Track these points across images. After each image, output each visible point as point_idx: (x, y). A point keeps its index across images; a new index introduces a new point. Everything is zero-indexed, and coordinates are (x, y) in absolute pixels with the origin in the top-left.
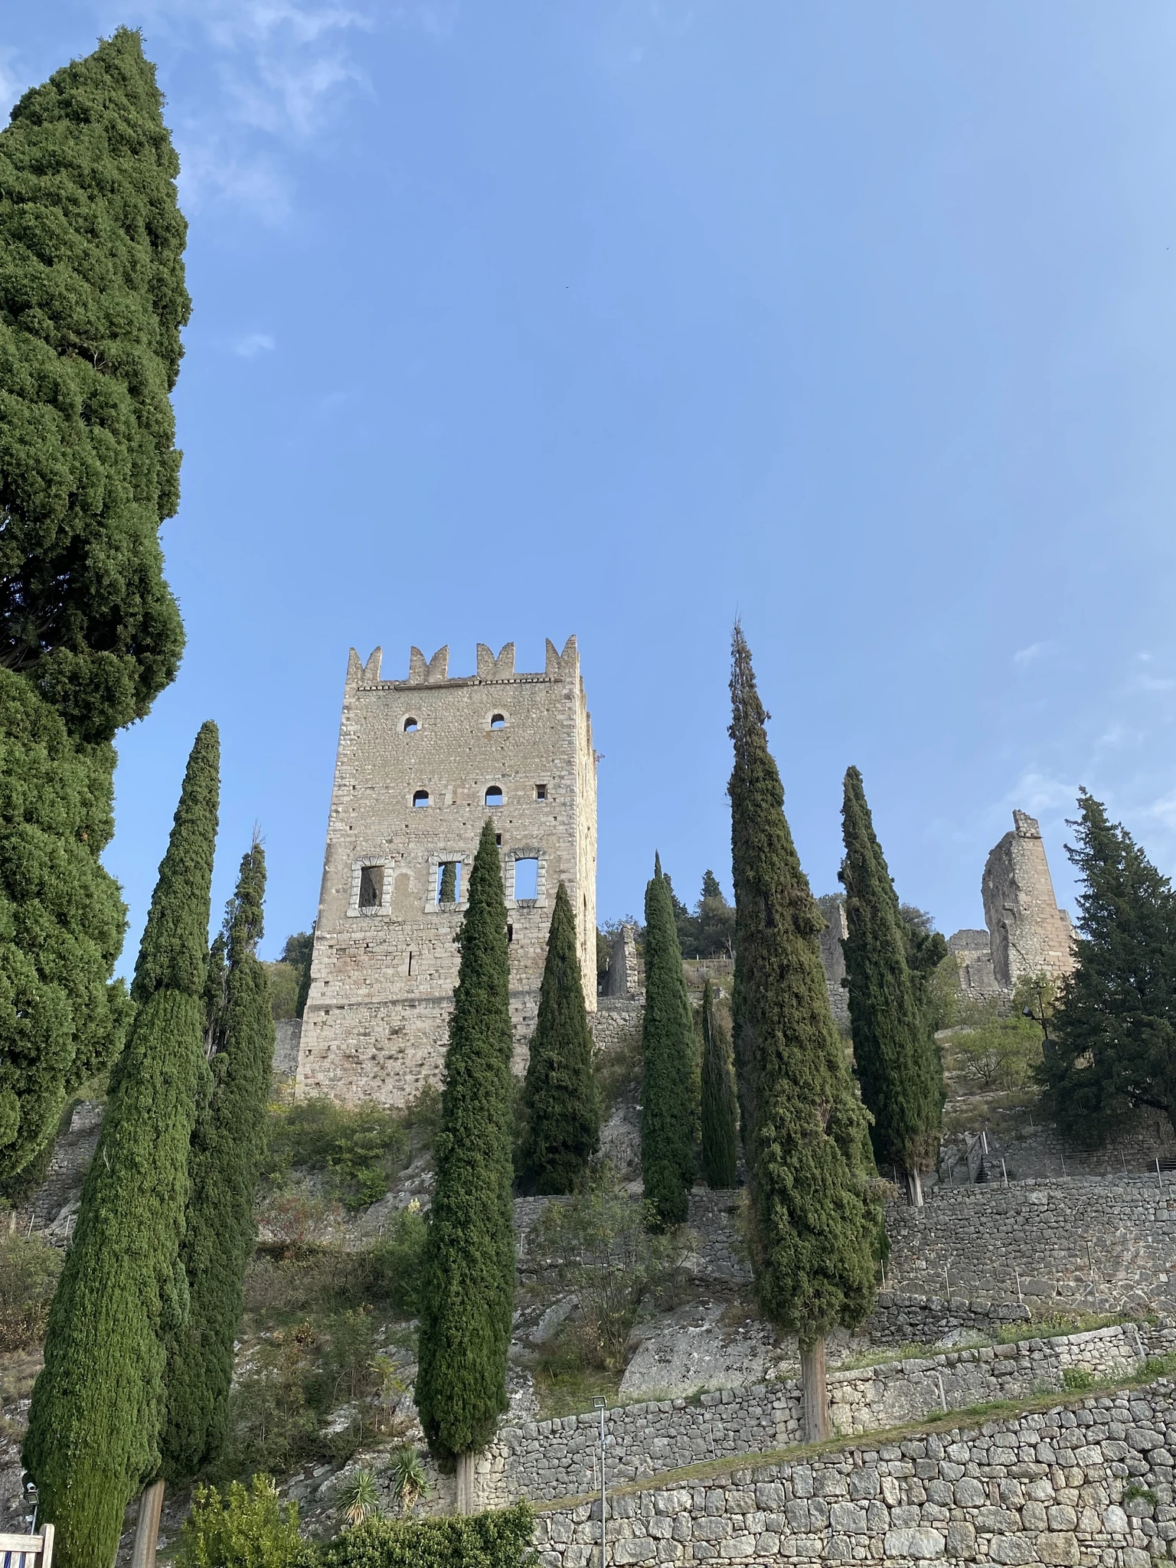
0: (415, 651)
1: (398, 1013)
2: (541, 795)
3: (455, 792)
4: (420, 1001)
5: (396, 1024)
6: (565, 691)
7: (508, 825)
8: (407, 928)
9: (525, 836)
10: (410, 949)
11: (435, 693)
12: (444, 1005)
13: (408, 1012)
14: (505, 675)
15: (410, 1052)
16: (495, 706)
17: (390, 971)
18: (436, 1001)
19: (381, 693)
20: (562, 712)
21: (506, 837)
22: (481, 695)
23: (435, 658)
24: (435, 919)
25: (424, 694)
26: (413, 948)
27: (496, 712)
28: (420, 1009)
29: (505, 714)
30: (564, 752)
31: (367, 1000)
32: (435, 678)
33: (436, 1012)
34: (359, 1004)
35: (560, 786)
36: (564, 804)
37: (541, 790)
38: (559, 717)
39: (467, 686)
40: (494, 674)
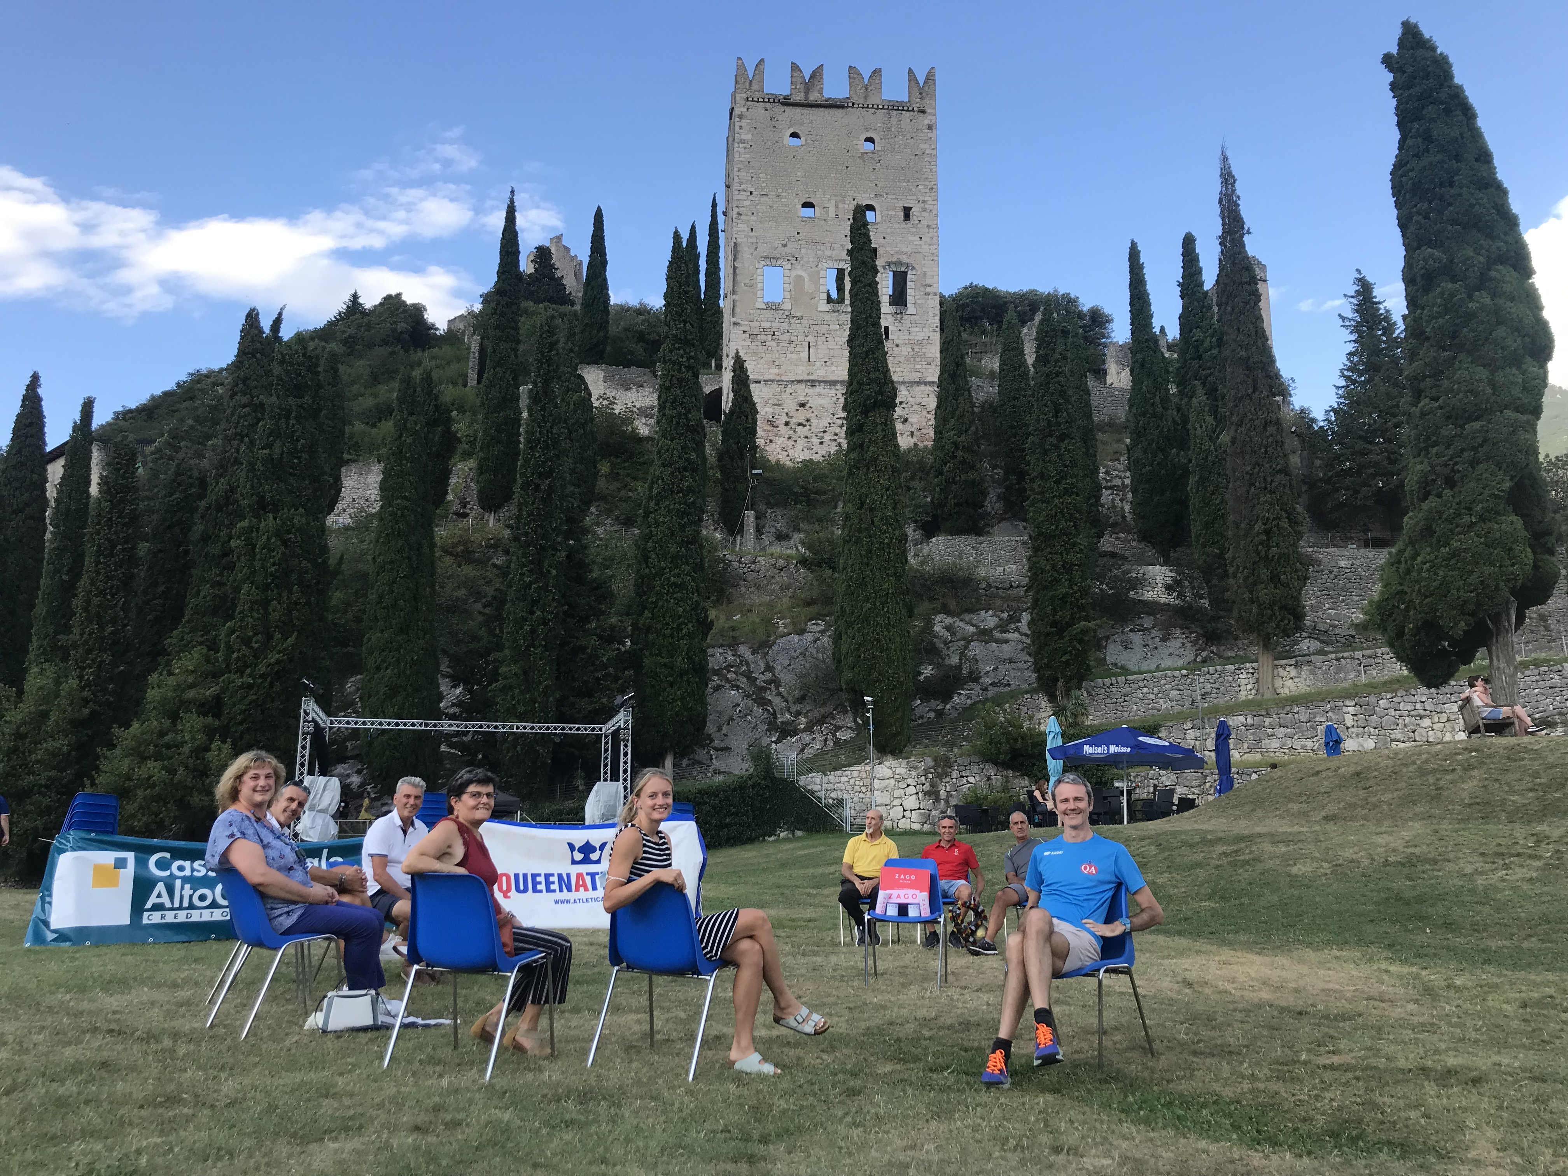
0: (795, 67)
1: (802, 391)
2: (907, 217)
3: (837, 207)
4: (820, 382)
5: (802, 399)
6: (926, 122)
7: (882, 240)
8: (804, 321)
9: (897, 252)
10: (808, 339)
11: (815, 111)
12: (839, 387)
13: (811, 391)
14: (873, 100)
15: (814, 422)
16: (866, 128)
17: (794, 356)
18: (834, 383)
19: (768, 105)
20: (926, 142)
21: (880, 251)
22: (852, 117)
23: (813, 76)
24: (828, 317)
25: (806, 111)
26: (811, 339)
27: (868, 134)
28: (819, 389)
29: (877, 140)
30: (926, 179)
31: (778, 378)
32: (814, 97)
33: (833, 392)
34: (772, 381)
35: (924, 210)
36: (928, 226)
37: (907, 211)
38: (922, 146)
39: (842, 107)
40: (866, 98)
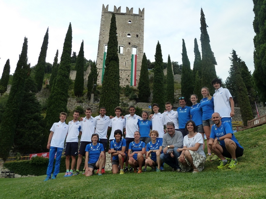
0: (115, 6)
2: (137, 37)
3: (122, 34)
6: (142, 18)
7: (131, 41)
9: (135, 44)
11: (119, 15)
14: (131, 14)
16: (129, 19)
19: (109, 13)
20: (142, 22)
21: (131, 43)
22: (126, 17)
23: (119, 8)
25: (117, 15)
27: (130, 20)
29: (131, 21)
30: (141, 29)
32: (119, 12)
35: (141, 35)
36: (142, 39)
37: (137, 36)
38: (141, 23)
39: (124, 14)
40: (129, 13)
